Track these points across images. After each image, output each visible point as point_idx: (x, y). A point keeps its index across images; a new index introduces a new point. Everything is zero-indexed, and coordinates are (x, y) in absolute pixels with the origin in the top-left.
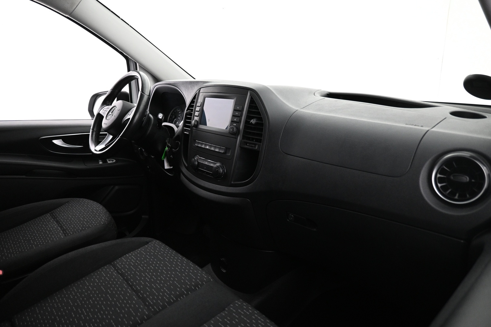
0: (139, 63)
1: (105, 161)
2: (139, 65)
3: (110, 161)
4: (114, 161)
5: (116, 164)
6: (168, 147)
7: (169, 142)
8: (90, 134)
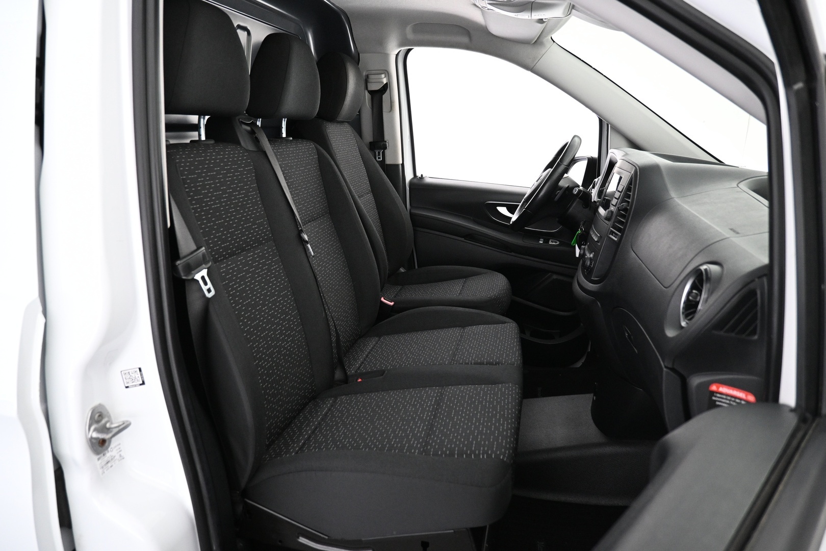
0: (610, 124)
1: (546, 241)
2: (611, 127)
3: (552, 242)
4: (558, 243)
5: (558, 247)
6: (581, 229)
7: (583, 225)
8: (520, 204)
